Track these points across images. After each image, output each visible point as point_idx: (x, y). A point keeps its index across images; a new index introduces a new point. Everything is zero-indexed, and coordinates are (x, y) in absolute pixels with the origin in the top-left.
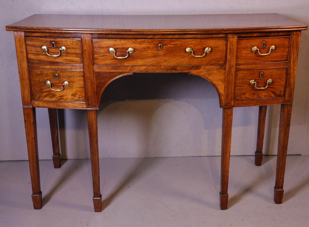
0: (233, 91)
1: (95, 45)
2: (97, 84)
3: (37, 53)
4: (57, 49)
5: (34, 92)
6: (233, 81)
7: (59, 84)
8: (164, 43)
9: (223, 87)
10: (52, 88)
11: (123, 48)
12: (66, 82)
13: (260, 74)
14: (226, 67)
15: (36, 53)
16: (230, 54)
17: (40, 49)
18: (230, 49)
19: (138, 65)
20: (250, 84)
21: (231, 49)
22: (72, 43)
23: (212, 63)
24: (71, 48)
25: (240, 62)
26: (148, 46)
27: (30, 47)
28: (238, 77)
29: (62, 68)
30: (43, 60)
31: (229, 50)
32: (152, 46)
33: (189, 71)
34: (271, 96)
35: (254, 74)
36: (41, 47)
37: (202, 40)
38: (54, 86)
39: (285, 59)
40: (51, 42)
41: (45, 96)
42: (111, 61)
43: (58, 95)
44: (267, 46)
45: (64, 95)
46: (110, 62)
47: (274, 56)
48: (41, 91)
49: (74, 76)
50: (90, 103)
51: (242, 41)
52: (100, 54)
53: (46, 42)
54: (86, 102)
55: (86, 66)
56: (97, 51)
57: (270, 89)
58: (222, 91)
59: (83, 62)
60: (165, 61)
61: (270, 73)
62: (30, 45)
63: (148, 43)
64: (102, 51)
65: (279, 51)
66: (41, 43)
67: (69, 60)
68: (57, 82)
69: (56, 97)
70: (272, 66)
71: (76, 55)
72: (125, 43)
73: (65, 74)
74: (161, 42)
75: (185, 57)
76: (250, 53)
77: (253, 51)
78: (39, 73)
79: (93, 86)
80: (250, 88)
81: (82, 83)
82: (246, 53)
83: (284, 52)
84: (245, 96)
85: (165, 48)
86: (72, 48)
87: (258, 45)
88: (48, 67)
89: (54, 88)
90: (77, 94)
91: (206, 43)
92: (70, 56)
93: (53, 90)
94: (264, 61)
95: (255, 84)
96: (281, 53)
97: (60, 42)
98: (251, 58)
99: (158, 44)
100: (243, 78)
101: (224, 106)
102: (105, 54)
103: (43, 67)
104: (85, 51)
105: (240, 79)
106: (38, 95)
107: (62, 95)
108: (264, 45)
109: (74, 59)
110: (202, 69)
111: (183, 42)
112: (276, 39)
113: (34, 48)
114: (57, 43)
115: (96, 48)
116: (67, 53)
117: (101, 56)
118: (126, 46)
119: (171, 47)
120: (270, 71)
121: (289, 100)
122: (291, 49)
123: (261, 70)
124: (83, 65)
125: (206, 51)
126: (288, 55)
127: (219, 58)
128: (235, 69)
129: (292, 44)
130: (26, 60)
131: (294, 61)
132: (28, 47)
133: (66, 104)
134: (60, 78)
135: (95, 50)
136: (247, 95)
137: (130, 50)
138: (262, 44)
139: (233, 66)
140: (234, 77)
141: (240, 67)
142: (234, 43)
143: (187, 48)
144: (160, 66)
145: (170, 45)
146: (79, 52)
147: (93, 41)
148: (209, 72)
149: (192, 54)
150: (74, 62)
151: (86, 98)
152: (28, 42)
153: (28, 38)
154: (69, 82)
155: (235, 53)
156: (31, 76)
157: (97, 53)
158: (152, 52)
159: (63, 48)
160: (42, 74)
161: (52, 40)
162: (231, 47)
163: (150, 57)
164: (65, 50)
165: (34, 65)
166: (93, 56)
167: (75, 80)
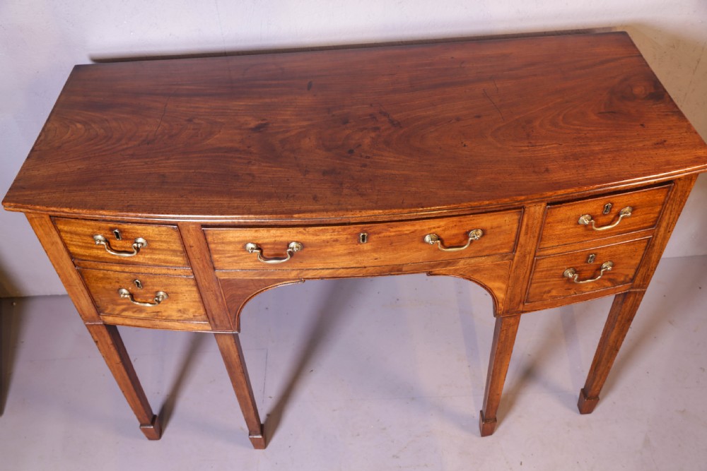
0: (524, 291)
1: (210, 239)
2: (227, 297)
3: (87, 245)
4: (127, 242)
5: (99, 302)
6: (527, 275)
7: (148, 295)
8: (371, 231)
9: (504, 286)
10: (134, 301)
11: (275, 243)
12: (161, 293)
13: (588, 258)
14: (514, 256)
15: (84, 244)
16: (526, 233)
17: (90, 239)
18: (527, 225)
19: (314, 268)
20: (563, 276)
21: (530, 226)
22: (157, 233)
23: (484, 254)
24: (159, 241)
25: (545, 246)
26: (335, 237)
27: (69, 235)
28: (538, 270)
29: (146, 272)
30: (102, 258)
31: (524, 228)
32: (343, 237)
33: (430, 270)
34: (604, 286)
35: (576, 259)
36: (92, 236)
37: (462, 220)
38: (137, 298)
39: (651, 224)
40: (112, 229)
41: (124, 310)
42: (251, 264)
43: (149, 311)
44: (615, 210)
45: (162, 310)
46: (249, 265)
47: (626, 224)
48: (115, 303)
49: (175, 285)
50: (218, 323)
51: (558, 209)
52: (226, 253)
53: (100, 228)
54: (210, 322)
55: (198, 271)
56: (218, 248)
57: (606, 277)
58: (500, 295)
59: (189, 263)
60: (376, 259)
61: (611, 252)
62: (66, 232)
63: (336, 233)
64: (230, 248)
65: (639, 214)
66: (91, 230)
67: (160, 259)
68: (142, 291)
69: (147, 313)
70: (617, 241)
71: (171, 253)
72: (280, 235)
73: (155, 280)
74: (365, 229)
75: (421, 249)
76: (572, 228)
77: (580, 221)
78: (101, 275)
79: (220, 300)
80: (562, 282)
81: (195, 295)
82: (564, 229)
83: (650, 213)
84: (549, 295)
85: (375, 239)
86: (161, 241)
87: (593, 211)
88: (118, 268)
89: (139, 300)
90: (189, 311)
91: (475, 221)
92: (159, 254)
93: (137, 303)
94: (602, 235)
95: (574, 277)
96: (642, 216)
97: (130, 231)
98: (575, 234)
99: (359, 234)
100: (549, 269)
101: (503, 313)
102: (236, 254)
103: (106, 267)
104: (191, 247)
105: (542, 271)
106: (110, 307)
107: (159, 310)
108: (607, 209)
109: (169, 258)
110: (461, 264)
111: (418, 226)
112: (637, 195)
113: (78, 237)
114: (124, 232)
115: (215, 243)
116: (150, 249)
117: (229, 257)
118: (285, 239)
119: (389, 237)
120: (612, 250)
121: (640, 285)
122: (668, 206)
123: (591, 252)
124: (192, 269)
125: (471, 239)
126: (658, 217)
127: (501, 244)
128: (535, 256)
129: (672, 196)
130: (65, 255)
131: (668, 224)
132: (63, 234)
133: (170, 324)
134: (146, 286)
135: (212, 246)
136: (554, 293)
137: (293, 248)
138: (604, 207)
139: (530, 253)
140: (531, 269)
141: (545, 253)
142: (537, 215)
143: (426, 236)
144: (365, 267)
145: (388, 234)
146: (178, 248)
147: (206, 232)
148: (475, 268)
149: (439, 247)
150: (171, 262)
151: (208, 317)
152: (60, 227)
153: (59, 220)
154: (167, 294)
155: (538, 232)
156: (86, 280)
157: (218, 252)
158: (344, 247)
159: (140, 240)
160: (108, 278)
161: (111, 225)
162: (530, 222)
163: (341, 255)
164: (145, 245)
165: (87, 263)
166: (210, 256)
167: (179, 291)
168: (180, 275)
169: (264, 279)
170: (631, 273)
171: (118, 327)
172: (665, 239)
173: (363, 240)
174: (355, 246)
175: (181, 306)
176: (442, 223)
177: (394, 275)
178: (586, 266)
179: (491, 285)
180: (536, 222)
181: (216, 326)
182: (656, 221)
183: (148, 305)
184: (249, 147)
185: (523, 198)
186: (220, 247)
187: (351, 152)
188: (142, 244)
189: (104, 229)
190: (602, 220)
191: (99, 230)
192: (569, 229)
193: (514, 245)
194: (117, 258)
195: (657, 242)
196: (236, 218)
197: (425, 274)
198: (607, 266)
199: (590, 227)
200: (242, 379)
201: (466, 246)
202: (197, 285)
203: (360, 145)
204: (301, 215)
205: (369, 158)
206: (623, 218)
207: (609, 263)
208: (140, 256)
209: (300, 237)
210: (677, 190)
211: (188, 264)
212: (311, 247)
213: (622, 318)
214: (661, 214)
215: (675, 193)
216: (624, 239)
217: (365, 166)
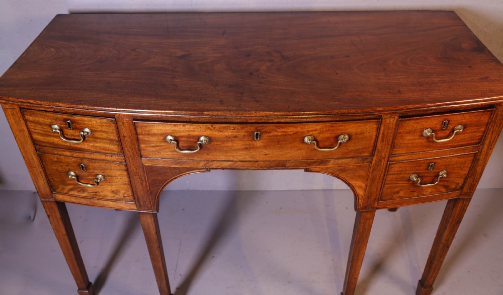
0: (379, 190)
1: (139, 130)
2: (150, 181)
3: (46, 133)
4: (76, 131)
5: (53, 182)
6: (382, 177)
7: (89, 177)
8: (263, 130)
9: (363, 185)
10: (79, 181)
11: (189, 137)
12: (100, 176)
13: (429, 166)
14: (372, 160)
15: (44, 132)
16: (382, 141)
17: (49, 128)
18: (383, 134)
19: (218, 160)
20: (409, 180)
21: (386, 134)
22: (100, 124)
23: (350, 156)
24: (100, 131)
25: (397, 153)
26: (235, 134)
27: (33, 124)
28: (390, 173)
29: (89, 157)
30: (57, 144)
31: (381, 135)
32: (242, 133)
33: (307, 167)
34: (440, 191)
35: (420, 166)
36: (50, 126)
37: (334, 125)
38: (81, 179)
39: (477, 141)
40: (65, 120)
41: (71, 190)
42: (170, 153)
43: (90, 191)
44: (451, 127)
45: (100, 191)
46: (168, 155)
47: (459, 139)
48: (64, 183)
49: (111, 169)
50: (142, 203)
51: (407, 122)
52: (150, 143)
53: (56, 119)
54: (135, 202)
55: (128, 158)
56: (144, 139)
57: (441, 183)
58: (360, 192)
59: (123, 151)
60: (266, 155)
61: (447, 162)
62: (31, 122)
63: (236, 130)
64: (153, 139)
65: (469, 131)
66: (50, 121)
67: (100, 147)
68: (85, 174)
69: (88, 193)
70: (451, 153)
71: (109, 142)
72: (193, 130)
73: (96, 164)
74: (258, 128)
75: (301, 149)
76: (417, 139)
77: (424, 135)
78: (56, 159)
79: (144, 184)
80: (408, 184)
81: (126, 179)
82: (411, 139)
83: (477, 132)
84: (398, 195)
85: (266, 138)
86: (102, 131)
87: (434, 126)
88: (68, 153)
89: (82, 181)
90: (120, 192)
91: (343, 128)
92: (100, 143)
93: (81, 184)
94: (441, 147)
95: (418, 181)
96: (471, 134)
97: (79, 122)
98: (419, 144)
99: (253, 132)
100: (399, 173)
101: (362, 208)
102: (159, 144)
103: (59, 153)
104: (124, 137)
105: (394, 174)
106: (60, 186)
107: (97, 191)
108: (445, 125)
109: (107, 146)
110: (331, 164)
111: (299, 128)
112: (468, 115)
113: (40, 126)
114: (75, 122)
115: (142, 135)
116: (94, 138)
117: (153, 147)
118: (196, 133)
119: (277, 136)
120: (447, 160)
121: (467, 193)
122: (490, 126)
123: (431, 161)
124: (124, 156)
125: (339, 141)
126: (483, 136)
127: (363, 149)
128: (388, 161)
129: (493, 119)
130: (29, 141)
131: (490, 143)
132: (29, 124)
133: (105, 203)
134: (89, 169)
135: (140, 137)
136: (401, 194)
137: (202, 141)
138: (442, 124)
139: (384, 158)
140: (385, 173)
141: (397, 158)
142: (391, 126)
143: (305, 137)
144: (257, 161)
145: (276, 133)
146: (114, 138)
147: (136, 125)
148: (342, 168)
149: (316, 147)
150: (109, 150)
151: (134, 198)
152: (27, 117)
153: (26, 111)
154: (104, 176)
155: (391, 140)
156: (44, 163)
157: (145, 142)
158: (242, 143)
159: (87, 130)
160: (60, 162)
161: (65, 117)
162: (386, 132)
163: (239, 150)
164: (89, 134)
165: (46, 149)
166: (139, 146)
167: (113, 174)
168: (115, 161)
169: (178, 168)
170: (461, 181)
171: (66, 204)
172: (488, 155)
173: (257, 138)
174: (250, 142)
175: (114, 188)
176: (318, 127)
177: (280, 169)
178: (427, 173)
179: (353, 183)
180: (390, 131)
181: (140, 206)
182: (481, 139)
183: (89, 185)
184: (175, 68)
185: (381, 109)
186: (146, 138)
187: (251, 74)
188: (88, 133)
189: (59, 120)
190: (440, 134)
191: (56, 120)
192: (415, 139)
193: (373, 150)
194: (68, 144)
195: (481, 157)
196: (159, 113)
197: (303, 170)
198: (443, 174)
199: (431, 139)
200: (158, 253)
201: (336, 148)
202: (127, 170)
203: (258, 70)
204: (210, 113)
205: (264, 78)
206: (456, 133)
207: (445, 171)
208: (85, 143)
209: (208, 133)
210: (497, 114)
211: (121, 152)
212: (217, 141)
213: (453, 220)
214: (485, 133)
215: (496, 116)
216: (456, 151)
217: (261, 83)
